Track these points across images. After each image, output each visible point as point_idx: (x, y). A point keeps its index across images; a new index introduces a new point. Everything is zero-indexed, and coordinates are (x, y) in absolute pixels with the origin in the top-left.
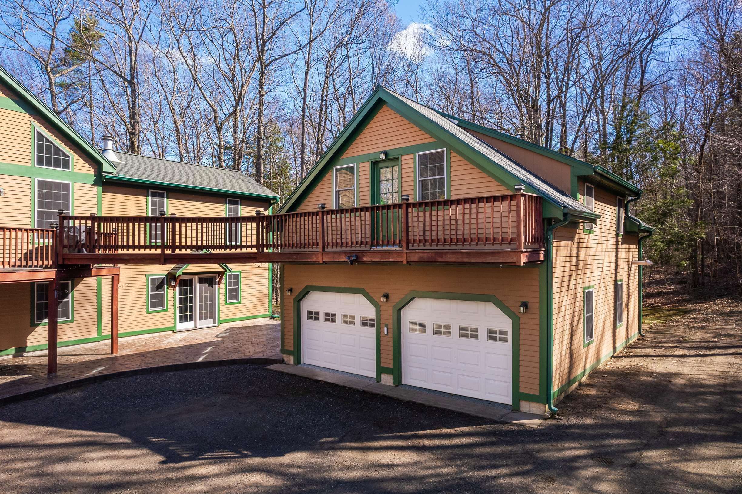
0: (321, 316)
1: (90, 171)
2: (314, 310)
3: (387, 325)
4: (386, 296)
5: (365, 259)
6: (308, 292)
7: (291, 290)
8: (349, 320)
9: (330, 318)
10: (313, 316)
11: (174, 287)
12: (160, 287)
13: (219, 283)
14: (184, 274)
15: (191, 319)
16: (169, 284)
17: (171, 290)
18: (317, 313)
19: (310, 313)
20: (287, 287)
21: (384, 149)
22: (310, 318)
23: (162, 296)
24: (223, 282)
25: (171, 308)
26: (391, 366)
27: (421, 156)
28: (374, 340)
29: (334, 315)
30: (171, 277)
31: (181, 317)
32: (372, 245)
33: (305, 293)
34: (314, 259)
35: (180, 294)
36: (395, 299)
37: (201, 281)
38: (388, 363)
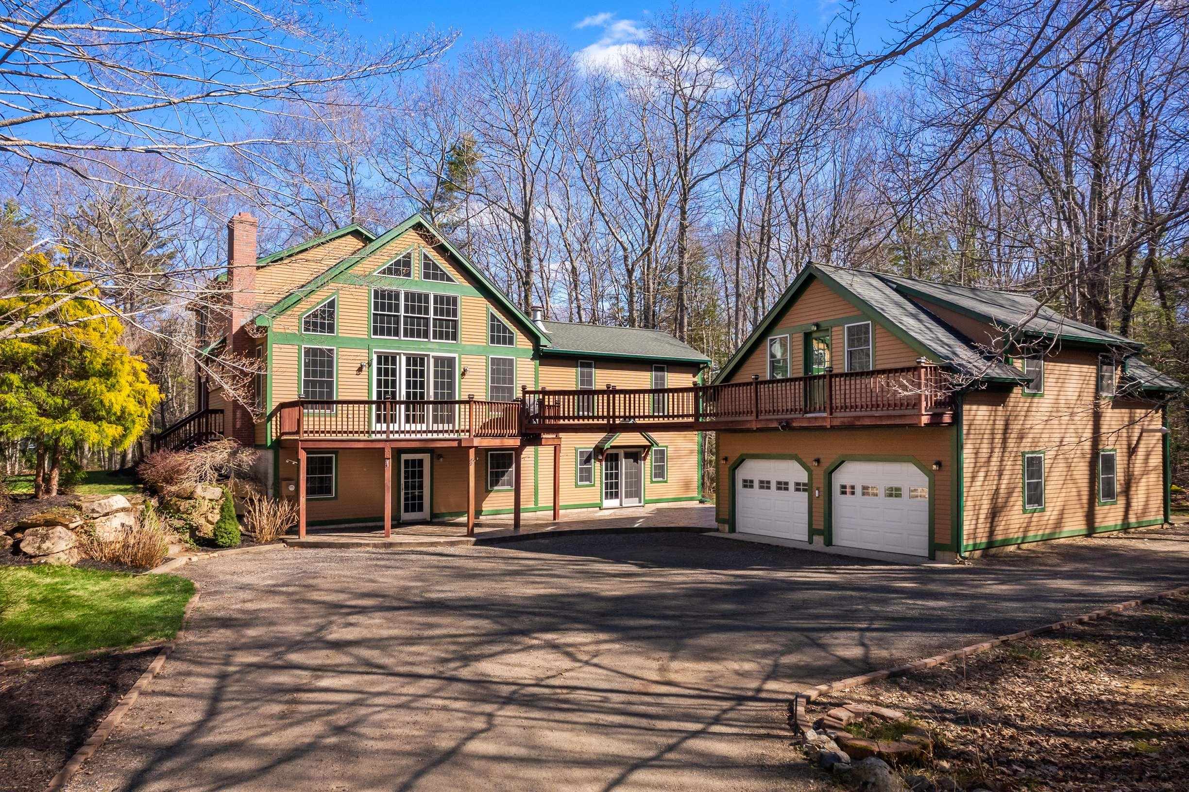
0: (756, 484)
1: (528, 345)
2: (749, 478)
3: (818, 489)
4: (818, 461)
5: (794, 424)
6: (743, 460)
7: (726, 459)
8: (782, 486)
9: (765, 485)
10: (748, 484)
11: (600, 461)
12: (587, 461)
13: (645, 458)
14: (613, 447)
15: (617, 496)
16: (596, 459)
17: (598, 464)
18: (752, 481)
19: (745, 481)
20: (722, 455)
21: (815, 321)
22: (745, 486)
23: (589, 471)
24: (649, 458)
25: (598, 483)
26: (822, 527)
27: (849, 328)
28: (807, 505)
29: (768, 482)
30: (599, 450)
31: (606, 493)
32: (806, 412)
33: (740, 461)
34: (748, 426)
35: (606, 469)
36: (826, 464)
37: (627, 456)
38: (820, 524)
